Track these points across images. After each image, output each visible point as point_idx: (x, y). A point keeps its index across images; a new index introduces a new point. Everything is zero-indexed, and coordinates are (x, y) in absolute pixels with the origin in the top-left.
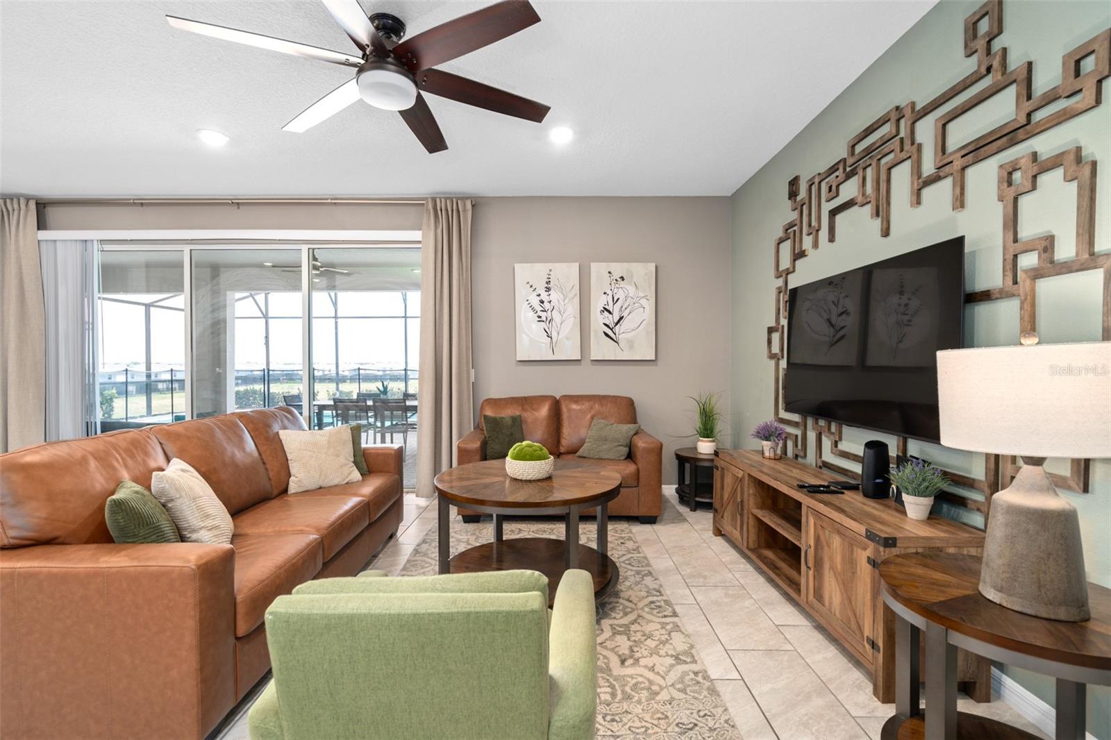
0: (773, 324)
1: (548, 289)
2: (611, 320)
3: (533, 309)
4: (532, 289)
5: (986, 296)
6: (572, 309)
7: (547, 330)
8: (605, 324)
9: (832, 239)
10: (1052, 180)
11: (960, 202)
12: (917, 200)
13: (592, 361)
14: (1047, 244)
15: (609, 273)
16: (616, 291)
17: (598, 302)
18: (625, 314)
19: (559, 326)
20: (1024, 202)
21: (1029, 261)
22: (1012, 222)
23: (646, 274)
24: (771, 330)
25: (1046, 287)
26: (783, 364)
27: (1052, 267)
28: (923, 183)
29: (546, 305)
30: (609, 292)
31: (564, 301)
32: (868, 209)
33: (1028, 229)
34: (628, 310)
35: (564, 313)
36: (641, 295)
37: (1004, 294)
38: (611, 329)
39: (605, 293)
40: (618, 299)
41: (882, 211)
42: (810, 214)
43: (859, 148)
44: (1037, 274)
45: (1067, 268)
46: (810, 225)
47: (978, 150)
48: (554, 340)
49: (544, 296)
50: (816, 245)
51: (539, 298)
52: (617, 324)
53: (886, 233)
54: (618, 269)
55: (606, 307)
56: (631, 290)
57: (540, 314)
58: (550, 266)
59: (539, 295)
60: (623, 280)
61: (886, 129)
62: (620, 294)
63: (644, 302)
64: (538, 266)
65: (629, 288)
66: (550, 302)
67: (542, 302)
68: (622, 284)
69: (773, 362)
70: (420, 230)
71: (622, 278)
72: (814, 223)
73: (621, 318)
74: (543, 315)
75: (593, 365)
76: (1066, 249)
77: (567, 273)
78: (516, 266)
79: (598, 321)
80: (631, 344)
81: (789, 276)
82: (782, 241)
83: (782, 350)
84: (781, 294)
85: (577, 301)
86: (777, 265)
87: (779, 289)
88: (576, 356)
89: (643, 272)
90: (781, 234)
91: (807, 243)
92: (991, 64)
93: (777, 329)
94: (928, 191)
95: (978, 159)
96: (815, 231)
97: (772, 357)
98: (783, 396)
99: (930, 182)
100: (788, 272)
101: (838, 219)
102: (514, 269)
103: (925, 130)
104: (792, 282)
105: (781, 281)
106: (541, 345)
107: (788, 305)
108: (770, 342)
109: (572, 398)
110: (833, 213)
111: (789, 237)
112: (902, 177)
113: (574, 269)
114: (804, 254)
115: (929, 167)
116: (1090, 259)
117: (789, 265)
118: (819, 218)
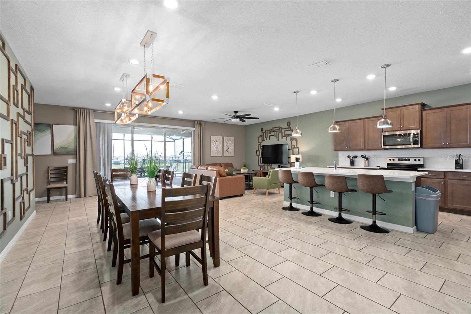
0: (258, 150)
1: (217, 141)
2: (227, 148)
3: (214, 145)
4: (214, 141)
6: (221, 146)
7: (217, 150)
9: (270, 139)
10: (294, 140)
11: (287, 140)
12: (282, 138)
14: (294, 146)
15: (227, 139)
17: (225, 144)
19: (219, 149)
20: (293, 142)
21: (293, 147)
22: (291, 143)
24: (257, 151)
25: (295, 149)
26: (260, 156)
27: (294, 148)
29: (216, 145)
30: (227, 142)
31: (219, 144)
32: (276, 137)
33: (293, 144)
34: (230, 146)
35: (219, 146)
36: (232, 143)
37: (291, 150)
38: (227, 150)
41: (278, 138)
42: (265, 135)
43: (274, 129)
44: (293, 148)
46: (265, 136)
48: (218, 152)
49: (216, 143)
50: (267, 139)
53: (278, 141)
54: (229, 138)
55: (227, 145)
56: (230, 142)
58: (217, 137)
61: (278, 128)
62: (229, 143)
63: (233, 145)
64: (215, 137)
68: (229, 141)
69: (258, 156)
70: (195, 127)
72: (266, 136)
73: (229, 148)
74: (216, 147)
75: (224, 157)
76: (295, 146)
77: (220, 138)
79: (225, 148)
80: (230, 153)
81: (261, 143)
82: (259, 137)
83: (260, 154)
84: (259, 146)
85: (222, 144)
86: (258, 141)
87: (259, 145)
88: (221, 155)
89: (232, 138)
90: (259, 136)
91: (265, 139)
92: (289, 127)
93: (258, 151)
94: (283, 138)
95: (288, 136)
96: (266, 137)
97: (257, 155)
98: (260, 161)
99: (283, 137)
100: (261, 142)
101: (271, 137)
102: (210, 137)
103: (283, 131)
104: (262, 144)
105: (259, 144)
106: (216, 153)
107: (262, 148)
108: (257, 153)
109: (223, 163)
110: (270, 136)
111: (261, 137)
112: (280, 135)
113: (221, 137)
114: (264, 140)
115: (283, 135)
116: (297, 148)
117: (261, 141)
118: (267, 136)
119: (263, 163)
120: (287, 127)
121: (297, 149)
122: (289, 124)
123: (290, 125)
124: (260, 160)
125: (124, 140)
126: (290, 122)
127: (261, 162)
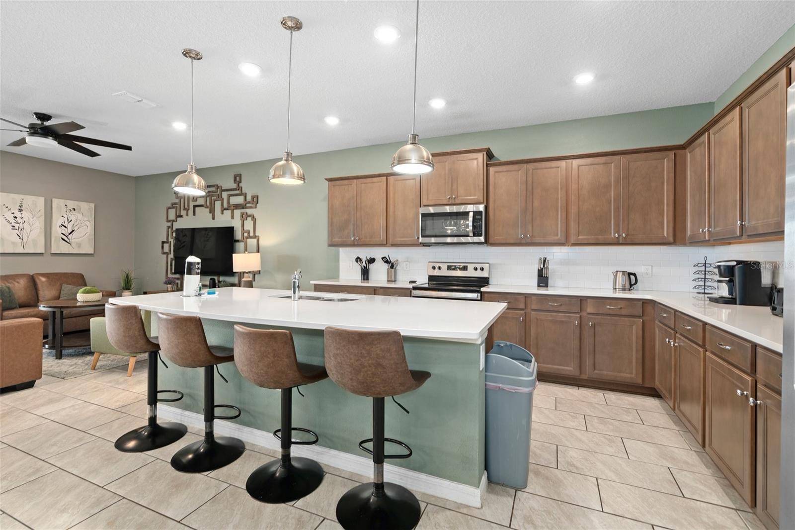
0: (165, 240)
1: (21, 210)
2: (65, 231)
3: (8, 221)
4: (7, 209)
5: (238, 241)
6: (38, 224)
7: (20, 235)
8: (62, 234)
9: (194, 214)
10: (249, 219)
11: (233, 217)
12: (222, 213)
13: (51, 254)
14: (249, 232)
15: (66, 205)
16: (70, 215)
17: (57, 221)
18: (76, 229)
19: (29, 232)
20: (245, 222)
21: (246, 235)
22: (243, 226)
23: (89, 209)
24: (163, 243)
25: (249, 241)
26: (171, 256)
27: (249, 237)
28: (223, 209)
29: (19, 220)
30: (65, 216)
31: (33, 218)
32: (208, 209)
33: (246, 228)
34: (77, 227)
35: (33, 225)
36: (86, 219)
37: (242, 241)
38: (66, 237)
39: (62, 216)
40: (71, 221)
41: (212, 211)
42: (184, 203)
44: (247, 238)
45: (251, 238)
46: (184, 207)
47: (237, 206)
48: (25, 240)
49: (17, 214)
50: (187, 215)
51: (13, 215)
52: (70, 234)
53: (214, 219)
54: (71, 204)
55: (63, 224)
56: (80, 216)
57: (13, 224)
58: (22, 196)
59: (13, 213)
60: (75, 210)
62: (72, 217)
63: (88, 223)
64: (13, 195)
65: (78, 215)
66: (22, 218)
67: (15, 217)
68: (74, 212)
69: (165, 256)
71: (74, 209)
72: (186, 207)
73: (73, 231)
74: (17, 226)
75: (51, 256)
76: (252, 234)
77: (34, 201)
79: (57, 231)
80: (79, 245)
81: (174, 223)
82: (169, 208)
83: (170, 251)
84: (170, 230)
85: (43, 218)
86: (167, 217)
87: (169, 227)
88: (41, 250)
89: (87, 207)
90: (170, 205)
91: (183, 213)
92: (239, 188)
93: (167, 242)
94: (225, 211)
95: (236, 209)
96: (187, 210)
97: (164, 253)
98: (171, 269)
99: (225, 209)
100: (173, 221)
101: (197, 209)
103: (225, 195)
104: (177, 226)
105: (169, 224)
106: (14, 243)
107: (174, 234)
108: (163, 247)
109: (43, 275)
110: (195, 206)
111: (174, 208)
112: (218, 204)
113: (41, 201)
114: (181, 216)
115: (225, 205)
116: (255, 237)
117: (174, 219)
118: (189, 206)
119: (175, 273)
120: (235, 186)
121: (255, 241)
122: (238, 179)
123: (240, 182)
124: (171, 265)
126: (240, 176)
127: (173, 271)
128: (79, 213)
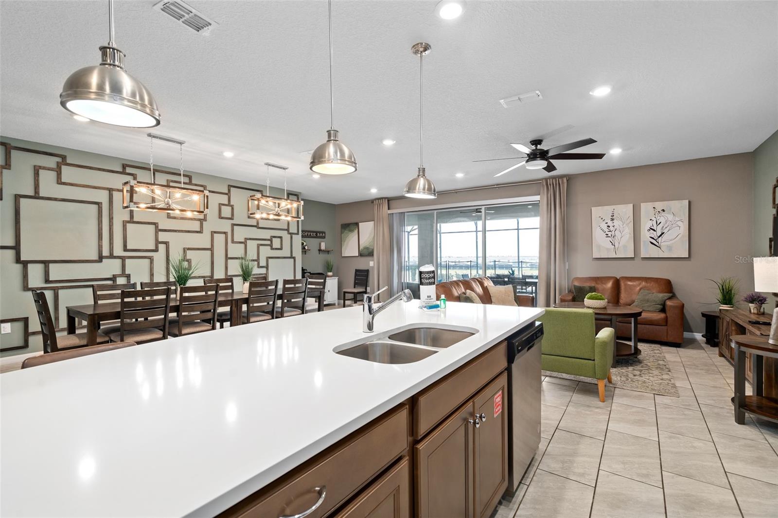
1: (612, 220)
2: (654, 235)
3: (603, 231)
4: (602, 220)
6: (628, 231)
7: (612, 242)
8: (651, 237)
13: (642, 258)
15: (654, 208)
16: (658, 218)
17: (646, 225)
18: (665, 231)
19: (619, 239)
23: (682, 207)
29: (611, 228)
30: (653, 219)
31: (623, 225)
34: (668, 228)
35: (623, 232)
36: (677, 219)
38: (656, 240)
39: (651, 220)
40: (660, 223)
48: (616, 247)
49: (610, 223)
51: (607, 225)
52: (659, 237)
54: (659, 205)
55: (652, 227)
56: (670, 217)
57: (607, 233)
58: (614, 207)
59: (607, 223)
62: (662, 219)
63: (680, 223)
64: (606, 207)
65: (667, 215)
66: (614, 226)
67: (609, 227)
68: (663, 214)
70: (539, 195)
71: (663, 210)
73: (663, 233)
74: (610, 234)
75: (642, 260)
77: (625, 210)
78: (593, 208)
79: (646, 235)
80: (670, 248)
82: (776, 186)
85: (631, 225)
86: (774, 202)
87: (774, 215)
89: (679, 206)
90: (776, 183)
93: (773, 238)
102: (591, 210)
105: (775, 211)
106: (608, 250)
109: (627, 279)
113: (630, 208)
125: (518, 229)
128: (669, 213)
